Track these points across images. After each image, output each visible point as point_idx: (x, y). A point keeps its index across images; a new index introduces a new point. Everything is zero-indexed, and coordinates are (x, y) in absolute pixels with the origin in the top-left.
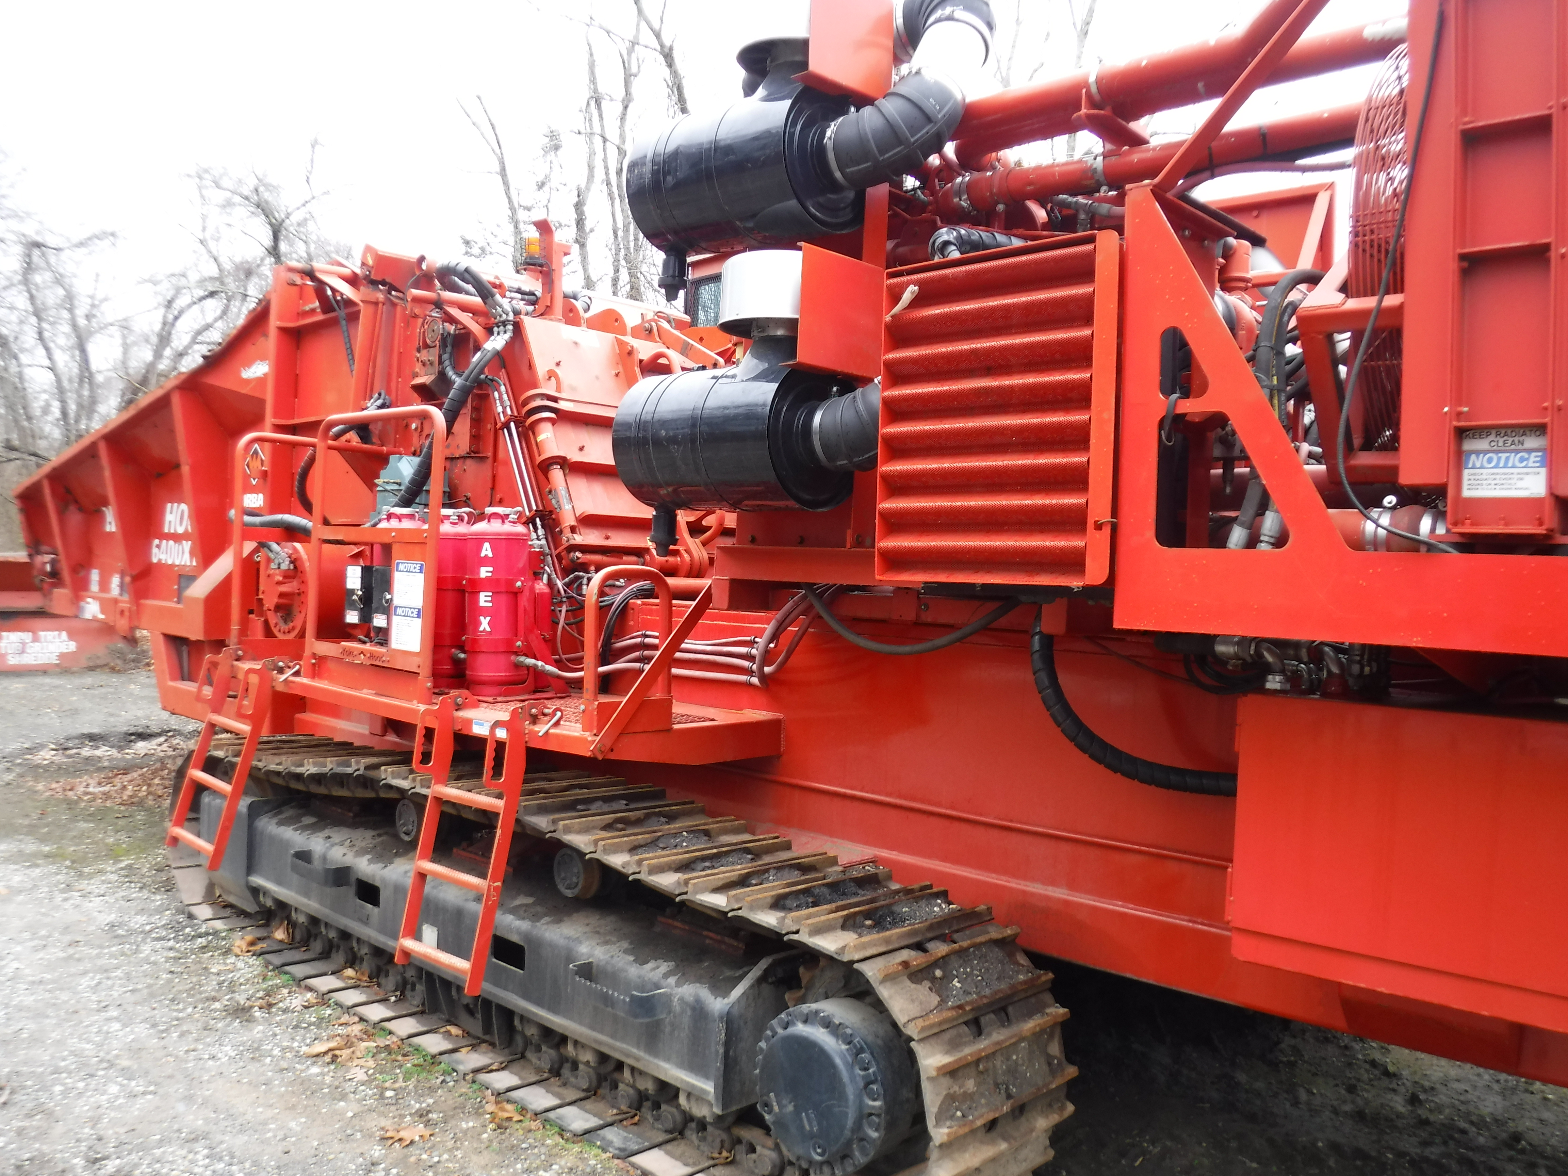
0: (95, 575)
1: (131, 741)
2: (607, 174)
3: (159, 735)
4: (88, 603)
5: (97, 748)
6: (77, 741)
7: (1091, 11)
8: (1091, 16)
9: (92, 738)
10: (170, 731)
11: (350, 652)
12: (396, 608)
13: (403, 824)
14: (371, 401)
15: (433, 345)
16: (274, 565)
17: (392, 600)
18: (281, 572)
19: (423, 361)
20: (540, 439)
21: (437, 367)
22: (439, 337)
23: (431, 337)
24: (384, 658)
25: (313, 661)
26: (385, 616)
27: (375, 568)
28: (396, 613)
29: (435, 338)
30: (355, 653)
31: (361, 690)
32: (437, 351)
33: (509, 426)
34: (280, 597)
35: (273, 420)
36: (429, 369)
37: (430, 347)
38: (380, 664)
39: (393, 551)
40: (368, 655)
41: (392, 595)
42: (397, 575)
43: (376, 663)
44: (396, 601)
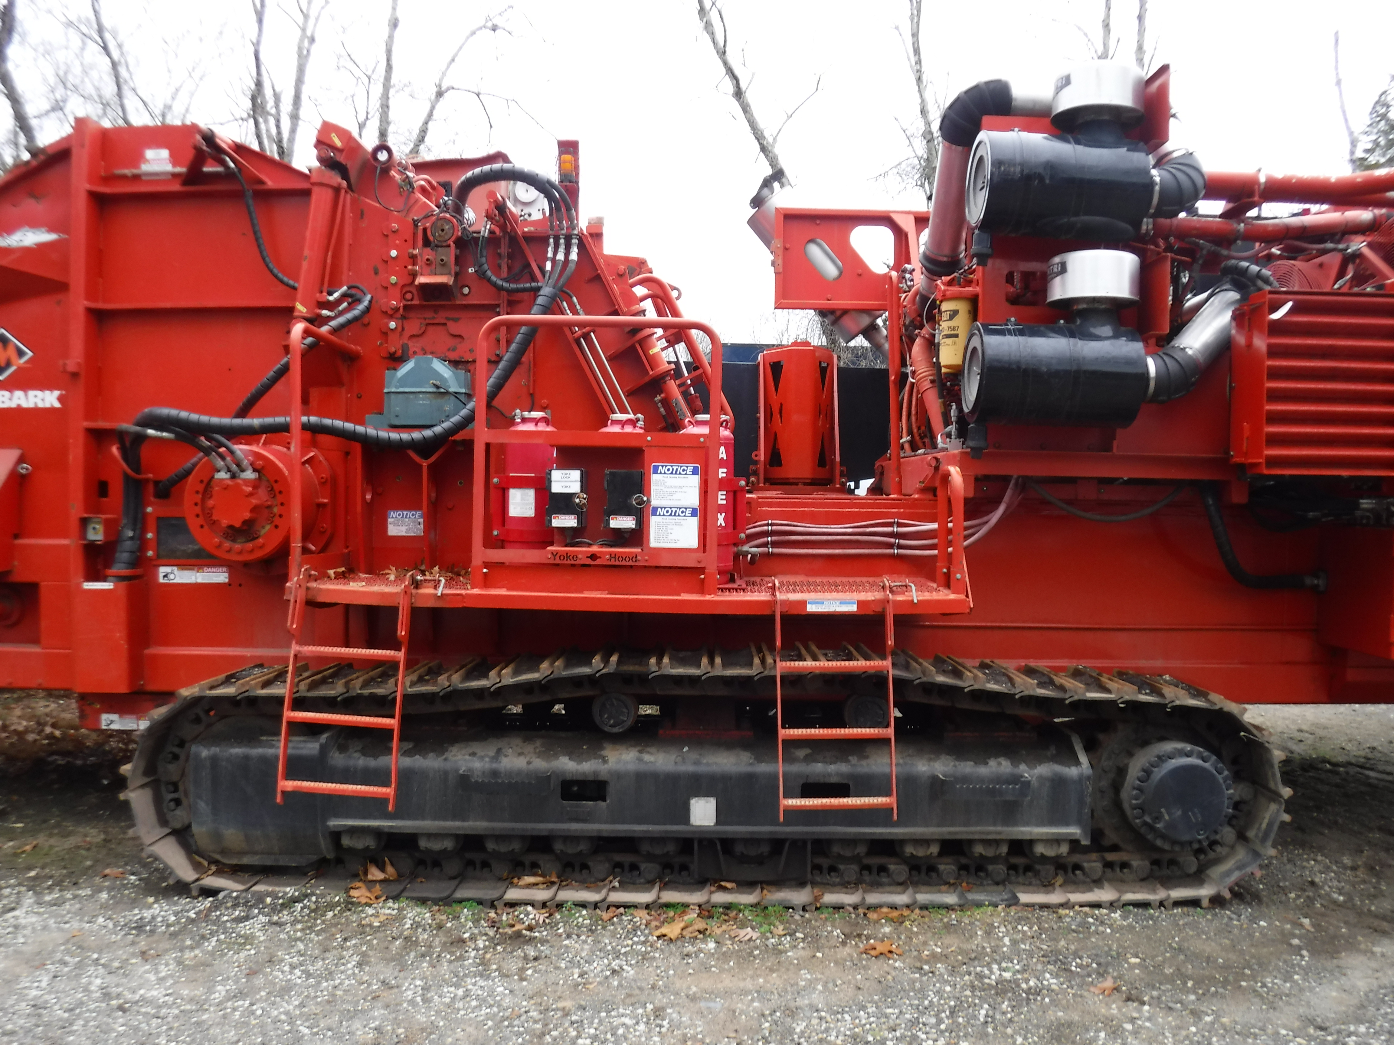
11: (568, 556)
12: (655, 509)
13: (609, 718)
14: (336, 295)
15: (444, 244)
16: (222, 475)
17: (649, 501)
18: (246, 482)
19: (428, 260)
20: (651, 352)
21: (454, 268)
22: (454, 238)
23: (440, 236)
24: (639, 558)
25: (485, 570)
26: (631, 518)
27: (607, 471)
28: (654, 514)
29: (447, 237)
30: (580, 556)
31: (581, 592)
32: (452, 251)
33: (586, 336)
34: (252, 511)
35: (85, 302)
36: (439, 269)
37: (437, 246)
38: (631, 563)
39: (647, 455)
40: (608, 557)
41: (649, 496)
42: (654, 477)
43: (624, 563)
44: (654, 502)
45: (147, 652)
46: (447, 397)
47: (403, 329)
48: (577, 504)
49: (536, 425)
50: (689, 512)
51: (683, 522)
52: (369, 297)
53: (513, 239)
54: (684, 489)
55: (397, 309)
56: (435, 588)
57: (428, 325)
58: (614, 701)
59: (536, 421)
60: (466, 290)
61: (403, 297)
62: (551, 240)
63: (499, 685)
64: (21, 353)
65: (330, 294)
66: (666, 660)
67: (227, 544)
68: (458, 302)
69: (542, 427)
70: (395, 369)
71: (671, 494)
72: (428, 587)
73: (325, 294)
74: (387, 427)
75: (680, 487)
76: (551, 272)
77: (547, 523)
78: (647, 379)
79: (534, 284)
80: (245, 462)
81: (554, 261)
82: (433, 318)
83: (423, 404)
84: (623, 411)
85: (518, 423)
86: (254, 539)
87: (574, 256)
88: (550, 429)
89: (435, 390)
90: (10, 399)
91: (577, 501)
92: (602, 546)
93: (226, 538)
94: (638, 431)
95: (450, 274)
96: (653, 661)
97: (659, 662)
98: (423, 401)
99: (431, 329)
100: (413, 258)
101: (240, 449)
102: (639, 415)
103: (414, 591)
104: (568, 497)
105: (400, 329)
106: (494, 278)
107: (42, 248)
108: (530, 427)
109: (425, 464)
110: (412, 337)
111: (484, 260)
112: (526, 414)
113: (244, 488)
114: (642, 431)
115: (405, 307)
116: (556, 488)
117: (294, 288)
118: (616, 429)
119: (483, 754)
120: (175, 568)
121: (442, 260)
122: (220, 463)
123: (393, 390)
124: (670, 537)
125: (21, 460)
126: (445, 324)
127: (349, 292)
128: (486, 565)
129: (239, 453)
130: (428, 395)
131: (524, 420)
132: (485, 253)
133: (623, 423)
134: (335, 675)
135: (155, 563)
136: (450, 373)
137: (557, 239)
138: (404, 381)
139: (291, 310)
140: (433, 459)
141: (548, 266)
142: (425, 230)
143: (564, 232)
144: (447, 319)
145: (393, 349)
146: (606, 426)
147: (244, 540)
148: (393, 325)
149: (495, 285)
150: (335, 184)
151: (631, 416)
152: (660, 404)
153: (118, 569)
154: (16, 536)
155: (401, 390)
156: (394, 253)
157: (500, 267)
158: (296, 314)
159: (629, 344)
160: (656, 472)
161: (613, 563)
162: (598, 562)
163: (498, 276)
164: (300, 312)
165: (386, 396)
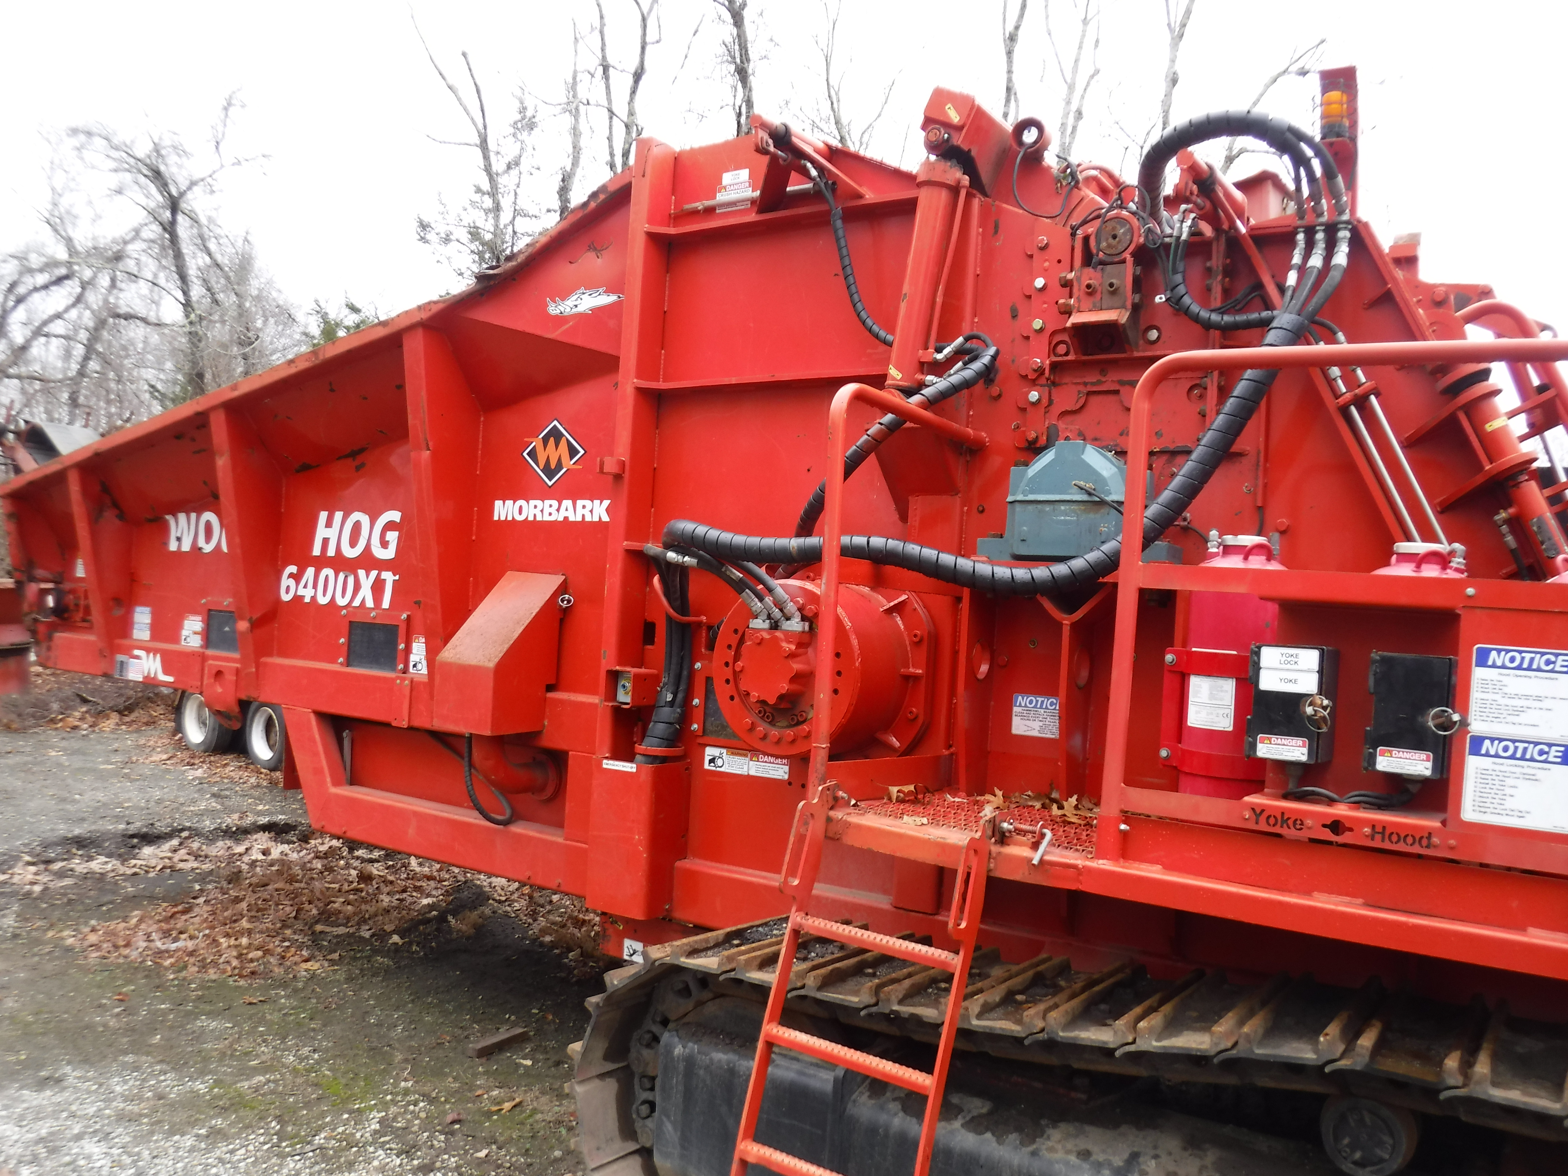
0: (142, 617)
1: (134, 847)
2: (612, 155)
3: (168, 836)
4: (137, 657)
5: (90, 859)
6: (59, 849)
7: (1188, 13)
8: (1188, 18)
9: (80, 843)
10: (182, 830)
11: (1284, 818)
12: (1477, 742)
13: (1353, 1147)
14: (946, 351)
15: (1117, 259)
16: (760, 624)
17: (1464, 723)
18: (789, 636)
19: (1089, 286)
20: (1490, 427)
21: (1130, 297)
22: (1132, 247)
23: (1109, 246)
24: (1435, 840)
25: (1123, 827)
26: (1423, 755)
27: (1375, 655)
28: (1476, 750)
29: (1121, 248)
30: (1309, 822)
31: (1307, 892)
32: (1129, 270)
33: (1362, 403)
34: (793, 680)
35: (635, 380)
36: (1107, 300)
37: (1103, 263)
38: (1416, 849)
39: (1465, 626)
40: (1367, 830)
41: (1464, 711)
42: (1479, 674)
43: (1401, 847)
44: (1477, 727)
45: (678, 864)
46: (1105, 510)
47: (1050, 402)
48: (1310, 718)
49: (1246, 558)
50: (1554, 753)
51: (1540, 774)
52: (992, 350)
53: (1234, 242)
54: (1546, 704)
55: (1040, 371)
56: (1035, 846)
57: (1089, 393)
58: (1368, 1119)
59: (1247, 552)
60: (1153, 335)
61: (1053, 350)
62: (1301, 237)
63: (1132, 1048)
64: (573, 452)
65: (939, 350)
66: (1482, 1067)
67: (762, 727)
68: (1136, 354)
69: (1257, 563)
70: (1026, 464)
71: (1518, 711)
72: (1021, 844)
73: (931, 350)
74: (1008, 559)
75: (1539, 699)
76: (1295, 290)
77: (1246, 747)
78: (1479, 479)
79: (1265, 314)
80: (791, 607)
81: (1302, 270)
82: (1099, 383)
83: (1065, 522)
84: (1428, 535)
85: (1216, 555)
86: (799, 723)
87: (1341, 258)
88: (1274, 566)
89: (1085, 497)
90: (558, 510)
91: (1309, 710)
92: (1357, 804)
93: (762, 718)
94: (1451, 574)
95: (1124, 307)
96: (1452, 1062)
97: (1467, 1065)
98: (1065, 516)
99: (1094, 400)
100: (1067, 284)
101: (779, 585)
102: (1457, 546)
103: (995, 849)
104: (1294, 700)
105: (1045, 402)
106: (1195, 308)
107: (598, 312)
108: (1234, 562)
109: (1067, 621)
110: (1064, 414)
111: (1179, 278)
112: (1230, 540)
113: (784, 645)
114: (1457, 576)
115: (1054, 366)
116: (1269, 682)
117: (890, 345)
118: (1406, 570)
119: (1101, 1158)
120: (724, 751)
121: (1111, 285)
122: (757, 605)
123: (1020, 497)
124: (1509, 803)
125: (563, 588)
126: (1117, 392)
127: (968, 345)
128: (1127, 816)
129: (779, 591)
130: (1074, 507)
131: (1228, 550)
132: (1181, 266)
133: (1419, 560)
134: (858, 971)
135: (700, 741)
136: (1114, 470)
137: (1310, 232)
138: (1036, 484)
139: (884, 377)
140: (1079, 614)
141: (1292, 278)
142: (1086, 239)
143: (1325, 219)
144: (1122, 383)
145: (1033, 435)
146: (1387, 564)
147: (785, 723)
148: (1034, 396)
149: (1196, 319)
150: (951, 181)
151: (1443, 547)
152: (1505, 528)
153: (650, 746)
154: (550, 688)
155: (1031, 497)
156: (1039, 282)
157: (1209, 290)
158: (889, 382)
159: (1444, 413)
160: (1482, 662)
161: (1377, 844)
162: (1346, 838)
163: (1205, 302)
164: (894, 379)
165: (1009, 506)
